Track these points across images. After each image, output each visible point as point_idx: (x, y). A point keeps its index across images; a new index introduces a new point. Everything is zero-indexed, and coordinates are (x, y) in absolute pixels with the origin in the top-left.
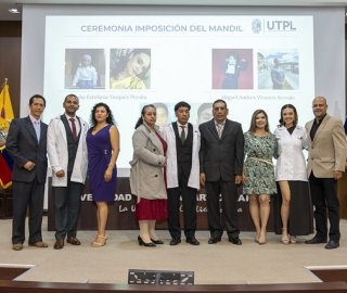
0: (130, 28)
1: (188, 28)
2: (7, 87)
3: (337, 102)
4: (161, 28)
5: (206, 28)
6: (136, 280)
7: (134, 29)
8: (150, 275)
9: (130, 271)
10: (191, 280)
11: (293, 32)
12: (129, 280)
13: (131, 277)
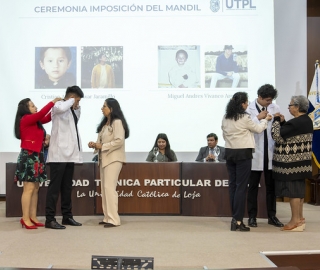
0: (84, 9)
1: (144, 8)
3: (298, 83)
4: (116, 8)
5: (163, 7)
6: (99, 266)
7: (88, 9)
8: (112, 261)
9: (93, 257)
10: (151, 266)
11: (253, 11)
12: (93, 265)
13: (94, 263)
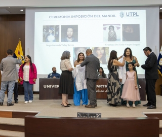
1: (93, 16)
2: (20, 42)
4: (82, 16)
7: (71, 17)
8: (85, 114)
9: (78, 113)
10: (100, 116)
12: (78, 116)
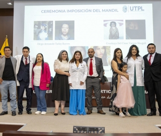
0: (64, 11)
1: (92, 11)
2: (7, 40)
4: (79, 11)
5: (101, 10)
6: (77, 131)
7: (66, 11)
8: (84, 129)
10: (103, 131)
11: (143, 12)
12: (74, 131)
13: (74, 130)
